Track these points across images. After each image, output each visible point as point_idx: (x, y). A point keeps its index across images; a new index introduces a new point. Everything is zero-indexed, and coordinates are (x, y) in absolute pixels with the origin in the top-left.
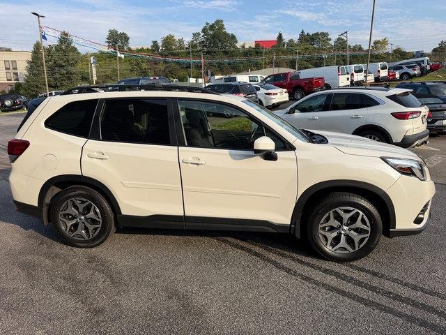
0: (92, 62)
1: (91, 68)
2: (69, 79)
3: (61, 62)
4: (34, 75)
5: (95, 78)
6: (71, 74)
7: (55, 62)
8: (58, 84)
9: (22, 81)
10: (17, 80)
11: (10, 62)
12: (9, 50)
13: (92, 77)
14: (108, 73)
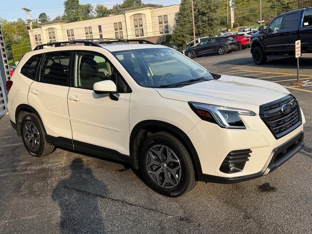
0: (231, 5)
1: (230, 12)
2: (210, 25)
3: (203, 9)
4: (181, 25)
5: (233, 22)
6: (212, 20)
7: (199, 11)
8: (201, 31)
9: (171, 33)
10: (167, 32)
11: (163, 17)
12: (161, 7)
13: (230, 20)
14: (246, 14)
